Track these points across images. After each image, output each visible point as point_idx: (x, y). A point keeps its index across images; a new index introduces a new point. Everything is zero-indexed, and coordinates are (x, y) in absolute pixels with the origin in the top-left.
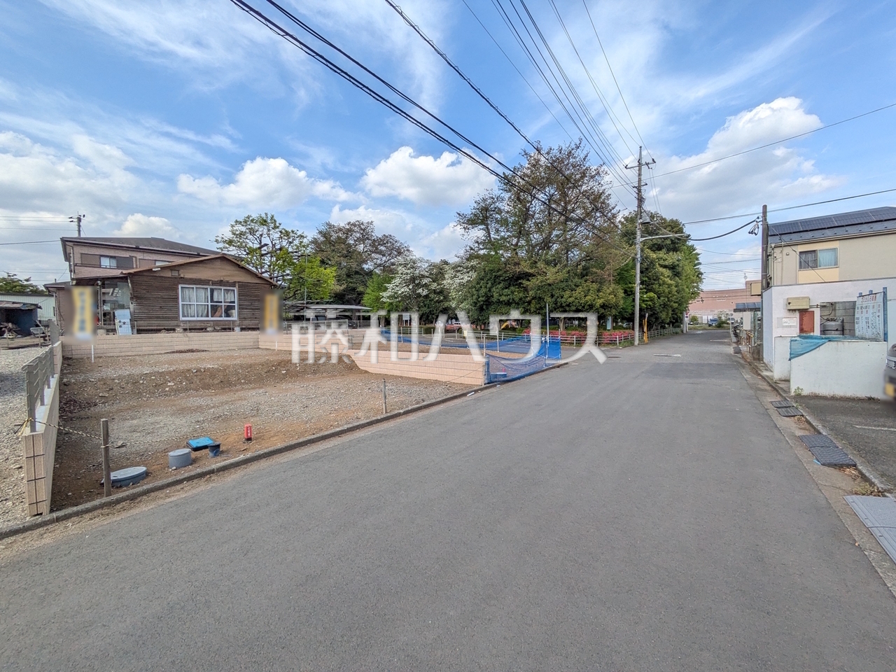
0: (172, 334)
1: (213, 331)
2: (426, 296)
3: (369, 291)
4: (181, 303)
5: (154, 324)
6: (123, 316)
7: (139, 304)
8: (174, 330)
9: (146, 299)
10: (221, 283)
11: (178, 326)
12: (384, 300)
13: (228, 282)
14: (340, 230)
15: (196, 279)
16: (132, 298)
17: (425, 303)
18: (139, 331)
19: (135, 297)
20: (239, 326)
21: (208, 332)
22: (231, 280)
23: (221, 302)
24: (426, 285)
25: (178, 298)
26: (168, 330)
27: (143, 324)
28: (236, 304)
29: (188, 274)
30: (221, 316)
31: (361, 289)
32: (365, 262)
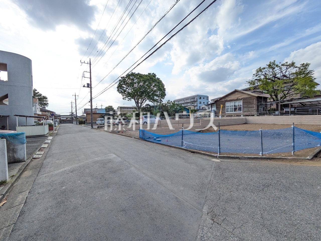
4: (226, 108)
10: (237, 100)
15: (230, 100)
21: (233, 117)
22: (240, 98)
23: (237, 106)
28: (242, 107)
29: (228, 99)
30: (237, 111)
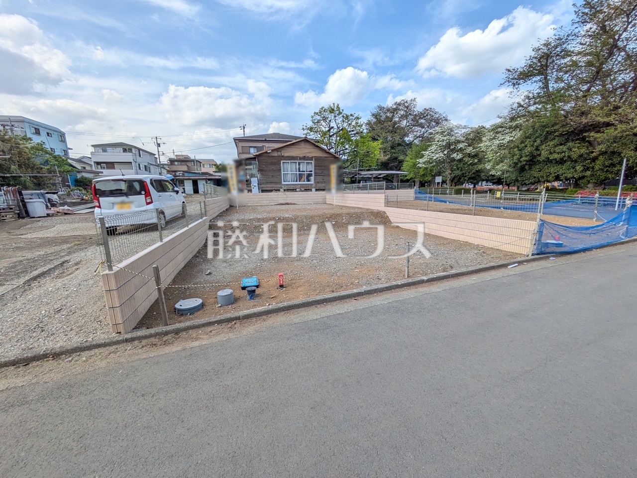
0: (278, 193)
1: (300, 191)
2: (460, 160)
3: (408, 158)
4: (282, 173)
5: (269, 186)
6: (254, 181)
7: (262, 174)
8: (279, 190)
9: (265, 171)
10: (304, 158)
11: (282, 188)
12: (420, 165)
13: (308, 157)
14: (388, 110)
15: (290, 157)
16: (258, 171)
17: (459, 166)
18: (263, 191)
19: (260, 170)
20: (314, 187)
21: (297, 191)
22: (310, 155)
23: (304, 171)
24: (461, 150)
25: (281, 170)
26: (276, 190)
27: (265, 187)
28: (313, 173)
29: (287, 153)
30: (304, 181)
31: (401, 158)
32: (406, 135)
